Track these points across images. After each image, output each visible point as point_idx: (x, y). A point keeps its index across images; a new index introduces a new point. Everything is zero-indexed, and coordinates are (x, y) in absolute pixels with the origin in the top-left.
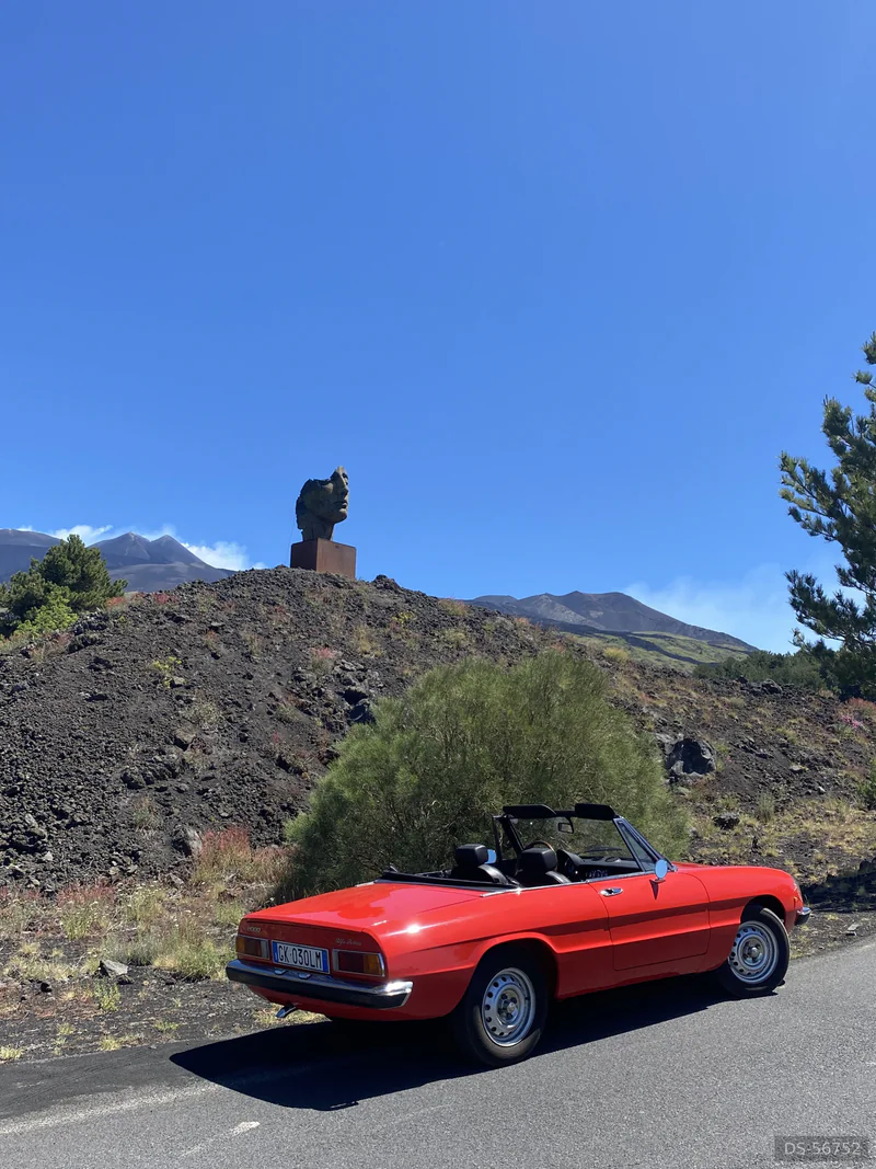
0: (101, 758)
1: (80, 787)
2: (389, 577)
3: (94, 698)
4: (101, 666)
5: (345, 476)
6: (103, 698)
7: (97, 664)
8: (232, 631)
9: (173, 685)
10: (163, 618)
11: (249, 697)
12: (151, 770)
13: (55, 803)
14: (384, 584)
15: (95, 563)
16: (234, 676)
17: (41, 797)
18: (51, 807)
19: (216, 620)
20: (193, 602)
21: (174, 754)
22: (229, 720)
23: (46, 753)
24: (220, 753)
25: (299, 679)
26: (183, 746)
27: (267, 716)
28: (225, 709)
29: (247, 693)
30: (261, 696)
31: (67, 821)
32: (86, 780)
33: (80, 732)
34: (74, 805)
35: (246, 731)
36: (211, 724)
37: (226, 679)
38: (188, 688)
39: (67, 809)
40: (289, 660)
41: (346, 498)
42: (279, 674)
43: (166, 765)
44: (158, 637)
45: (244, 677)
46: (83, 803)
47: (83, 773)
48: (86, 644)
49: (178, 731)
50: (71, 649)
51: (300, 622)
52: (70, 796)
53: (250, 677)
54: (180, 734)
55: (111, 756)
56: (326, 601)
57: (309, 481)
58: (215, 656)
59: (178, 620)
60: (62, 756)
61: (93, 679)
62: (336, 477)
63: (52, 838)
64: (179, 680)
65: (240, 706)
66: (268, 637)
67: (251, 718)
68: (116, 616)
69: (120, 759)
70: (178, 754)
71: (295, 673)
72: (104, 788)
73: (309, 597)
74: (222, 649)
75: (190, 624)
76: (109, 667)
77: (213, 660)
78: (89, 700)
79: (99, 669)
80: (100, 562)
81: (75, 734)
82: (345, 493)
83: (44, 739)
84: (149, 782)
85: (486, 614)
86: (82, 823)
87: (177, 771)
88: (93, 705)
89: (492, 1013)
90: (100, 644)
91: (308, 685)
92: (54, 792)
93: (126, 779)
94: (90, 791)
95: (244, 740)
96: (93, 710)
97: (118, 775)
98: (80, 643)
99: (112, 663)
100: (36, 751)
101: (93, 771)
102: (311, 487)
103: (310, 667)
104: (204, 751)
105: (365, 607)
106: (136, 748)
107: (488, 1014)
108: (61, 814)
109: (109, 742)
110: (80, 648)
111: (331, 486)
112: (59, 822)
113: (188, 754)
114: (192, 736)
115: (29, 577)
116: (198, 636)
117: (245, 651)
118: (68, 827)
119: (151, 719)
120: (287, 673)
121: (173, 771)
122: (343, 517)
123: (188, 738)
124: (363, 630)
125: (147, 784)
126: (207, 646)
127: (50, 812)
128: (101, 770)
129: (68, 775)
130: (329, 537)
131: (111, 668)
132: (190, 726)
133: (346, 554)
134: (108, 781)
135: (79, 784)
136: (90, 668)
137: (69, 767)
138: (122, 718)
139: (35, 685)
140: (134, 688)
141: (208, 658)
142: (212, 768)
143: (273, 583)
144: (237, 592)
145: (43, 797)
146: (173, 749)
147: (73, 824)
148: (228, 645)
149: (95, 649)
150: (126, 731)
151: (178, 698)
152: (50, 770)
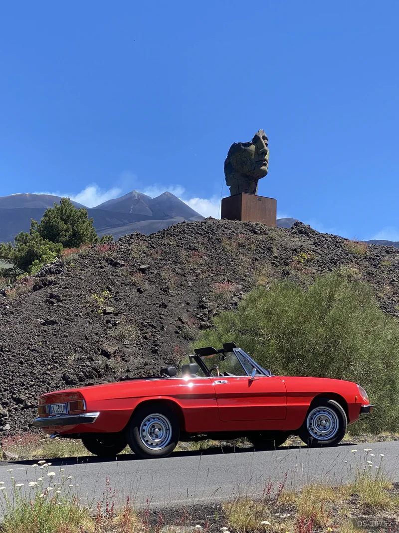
0: (49, 364)
1: (32, 383)
2: (306, 223)
3: (47, 323)
4: (54, 300)
5: (264, 138)
6: (54, 323)
7: (52, 299)
8: (155, 272)
9: (105, 313)
10: (104, 263)
11: (162, 321)
12: (83, 372)
13: (14, 394)
14: (300, 230)
15: (84, 222)
16: (153, 306)
17: (6, 390)
18: (12, 396)
19: (143, 264)
20: (128, 250)
21: (100, 361)
22: (145, 338)
23: (10, 360)
24: (136, 361)
25: (203, 307)
26: (107, 355)
27: (174, 335)
28: (142, 330)
29: (161, 318)
30: (172, 320)
31: (22, 406)
32: (37, 378)
33: (35, 347)
34: (27, 395)
35: (156, 345)
36: (131, 340)
37: (146, 307)
38: (116, 315)
39: (22, 397)
40: (197, 293)
41: (267, 157)
42: (188, 304)
43: (93, 369)
44: (97, 277)
45: (160, 306)
46: (34, 394)
47: (35, 374)
48: (45, 285)
49: (104, 345)
50: (35, 289)
51: (212, 264)
52: (25, 389)
53: (165, 306)
54: (106, 347)
55: (56, 362)
56: (241, 245)
57: (234, 145)
58: (139, 291)
59: (115, 265)
60: (21, 363)
61: (47, 309)
62: (256, 140)
63: (12, 416)
64: (109, 309)
65: (154, 327)
66: (184, 276)
67: (162, 336)
68: (68, 263)
69: (62, 364)
70: (103, 361)
71: (200, 302)
72: (49, 384)
73: (225, 243)
74: (147, 286)
75: (124, 267)
76: (59, 300)
77: (138, 294)
78: (43, 324)
79: (52, 303)
80: (88, 221)
81: (31, 348)
82: (265, 153)
83: (9, 351)
84: (81, 380)
85: (388, 252)
86: (32, 407)
87: (102, 372)
88: (46, 328)
89: (146, 433)
90: (55, 284)
91: (209, 311)
92: (14, 386)
93: (64, 378)
94: (39, 386)
95: (155, 352)
96: (45, 331)
97: (60, 375)
98: (40, 283)
99: (62, 298)
100: (4, 360)
101: (42, 372)
102: (236, 150)
103: (213, 298)
104: (123, 359)
105: (275, 249)
106: (75, 356)
107: (144, 434)
108: (18, 401)
109: (55, 353)
110: (41, 287)
111: (253, 147)
112: (17, 406)
113: (111, 362)
114: (115, 349)
115: (30, 237)
116: (129, 276)
117: (164, 287)
118: (22, 409)
119: (86, 337)
120: (194, 302)
121: (98, 372)
122: (264, 173)
123: (111, 350)
124: (268, 268)
125: (80, 381)
126: (134, 284)
127: (11, 400)
128: (48, 372)
129: (24, 375)
130: (254, 192)
131: (61, 301)
132: (114, 341)
133: (268, 206)
134: (52, 379)
135: (32, 381)
136: (46, 302)
137: (26, 370)
138: (66, 337)
139: (6, 314)
140: (76, 315)
141: (134, 293)
142: (128, 371)
143: (197, 233)
144: (165, 241)
145: (7, 390)
146: (100, 357)
147: (26, 407)
148: (151, 282)
149: (51, 288)
150: (68, 346)
151: (108, 322)
152: (12, 372)
